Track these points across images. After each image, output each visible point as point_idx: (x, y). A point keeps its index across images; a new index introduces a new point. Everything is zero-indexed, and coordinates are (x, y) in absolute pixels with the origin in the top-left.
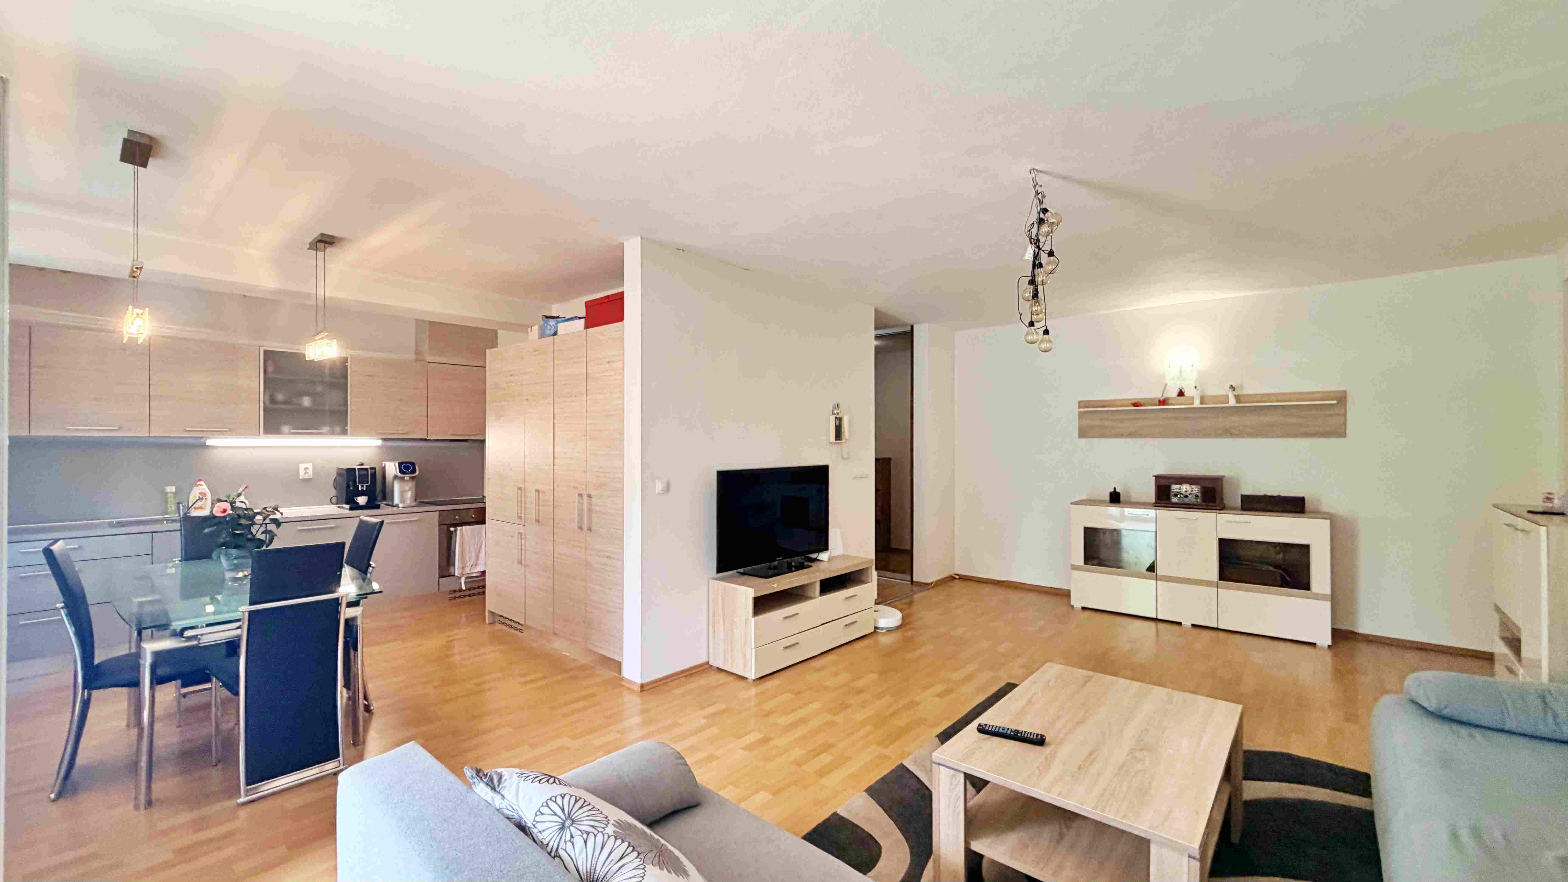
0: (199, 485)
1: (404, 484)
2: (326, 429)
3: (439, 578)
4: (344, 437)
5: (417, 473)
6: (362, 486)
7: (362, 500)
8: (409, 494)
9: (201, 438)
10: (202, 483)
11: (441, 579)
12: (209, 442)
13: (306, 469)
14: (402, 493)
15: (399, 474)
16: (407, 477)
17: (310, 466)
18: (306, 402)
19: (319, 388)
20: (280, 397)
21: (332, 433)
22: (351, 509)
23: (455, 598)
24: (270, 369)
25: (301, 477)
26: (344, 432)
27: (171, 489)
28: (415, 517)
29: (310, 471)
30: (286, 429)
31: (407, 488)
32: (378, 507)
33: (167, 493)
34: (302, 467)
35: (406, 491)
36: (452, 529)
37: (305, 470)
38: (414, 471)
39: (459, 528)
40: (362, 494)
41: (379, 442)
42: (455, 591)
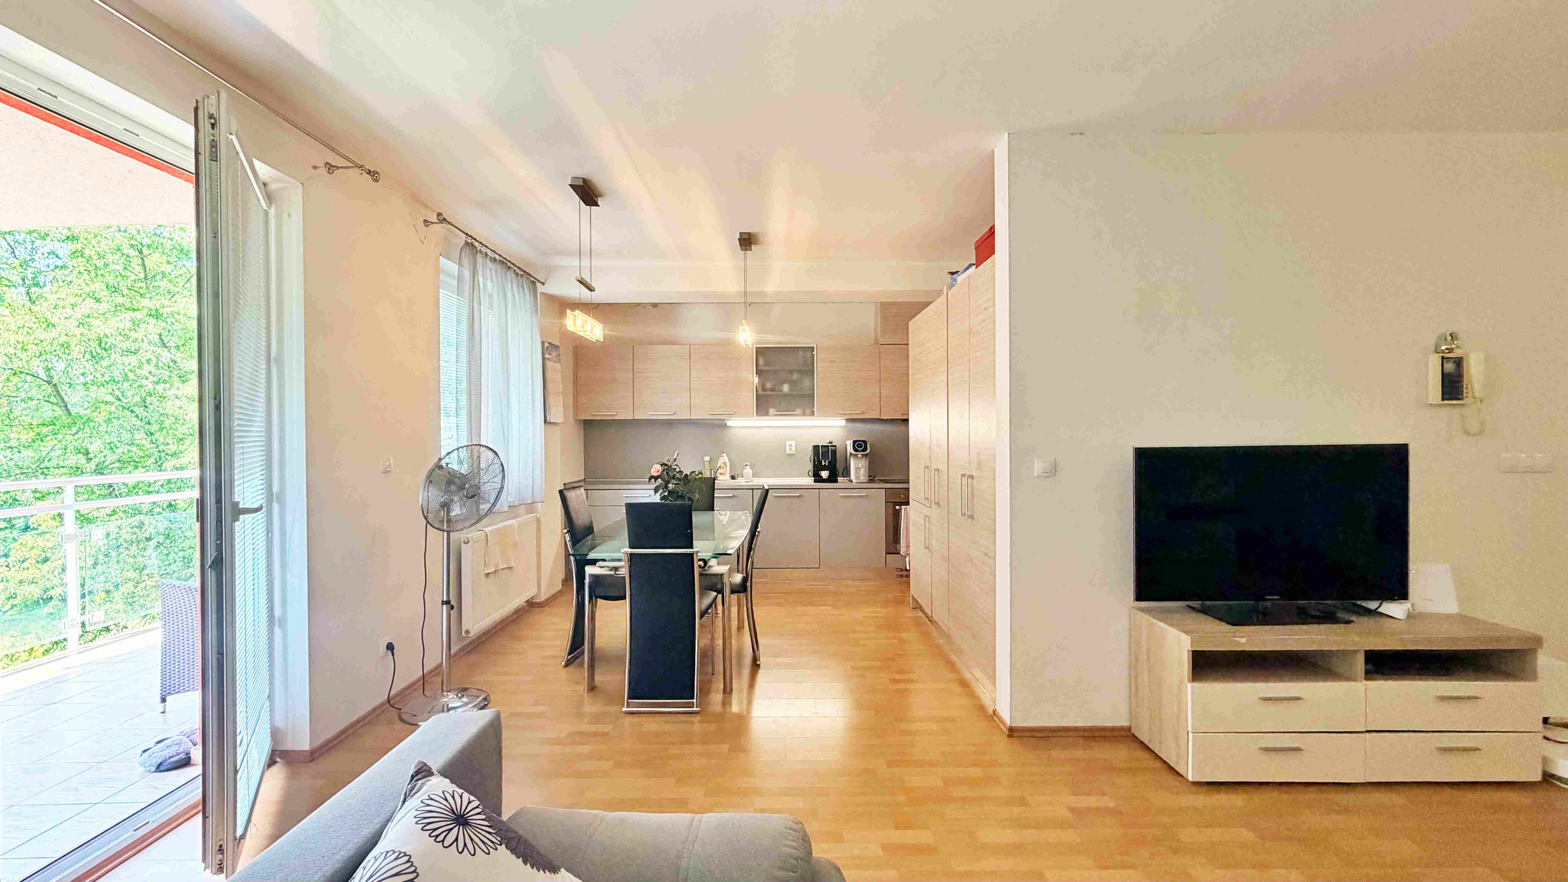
0: (722, 457)
1: (858, 461)
2: (798, 411)
3: (887, 553)
4: (812, 418)
5: (868, 450)
6: (825, 462)
7: (825, 474)
8: (862, 471)
9: (724, 420)
10: (724, 454)
11: (888, 555)
12: (729, 423)
13: (790, 445)
14: (857, 469)
15: (853, 452)
16: (860, 455)
17: (793, 443)
18: (786, 388)
19: (795, 376)
20: (768, 385)
21: (804, 414)
22: (815, 481)
23: (902, 576)
24: (761, 361)
25: (788, 452)
26: (813, 414)
27: (707, 458)
28: (863, 493)
29: (793, 448)
30: (772, 411)
31: (860, 466)
32: (836, 481)
33: (704, 462)
34: (788, 443)
35: (859, 468)
36: (897, 507)
37: (791, 447)
38: (865, 449)
39: (903, 507)
40: (825, 468)
41: (843, 423)
42: (902, 570)
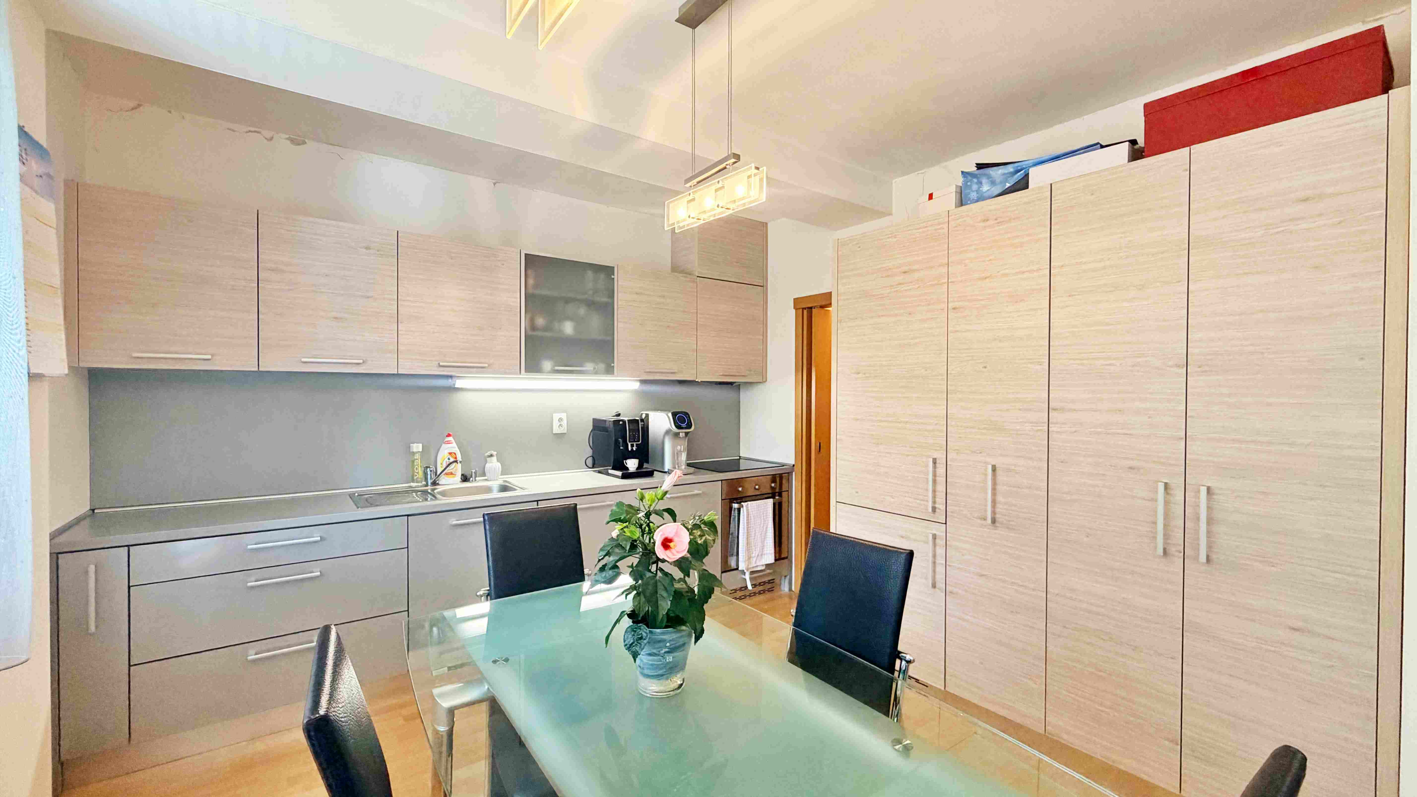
0: (449, 443)
2: (589, 366)
3: (722, 572)
5: (694, 428)
6: (632, 446)
7: (632, 464)
8: (683, 457)
10: (450, 439)
11: (723, 575)
13: (560, 420)
14: (676, 455)
15: (674, 429)
16: (681, 433)
17: (564, 416)
18: (568, 328)
19: (582, 309)
22: (618, 476)
24: (531, 281)
25: (554, 432)
26: (609, 370)
27: (417, 447)
28: (695, 490)
29: (564, 423)
31: (680, 448)
32: (650, 474)
33: (414, 453)
34: (556, 417)
35: (679, 452)
36: (735, 506)
38: (689, 426)
39: (742, 504)
40: (632, 455)
42: (736, 591)
